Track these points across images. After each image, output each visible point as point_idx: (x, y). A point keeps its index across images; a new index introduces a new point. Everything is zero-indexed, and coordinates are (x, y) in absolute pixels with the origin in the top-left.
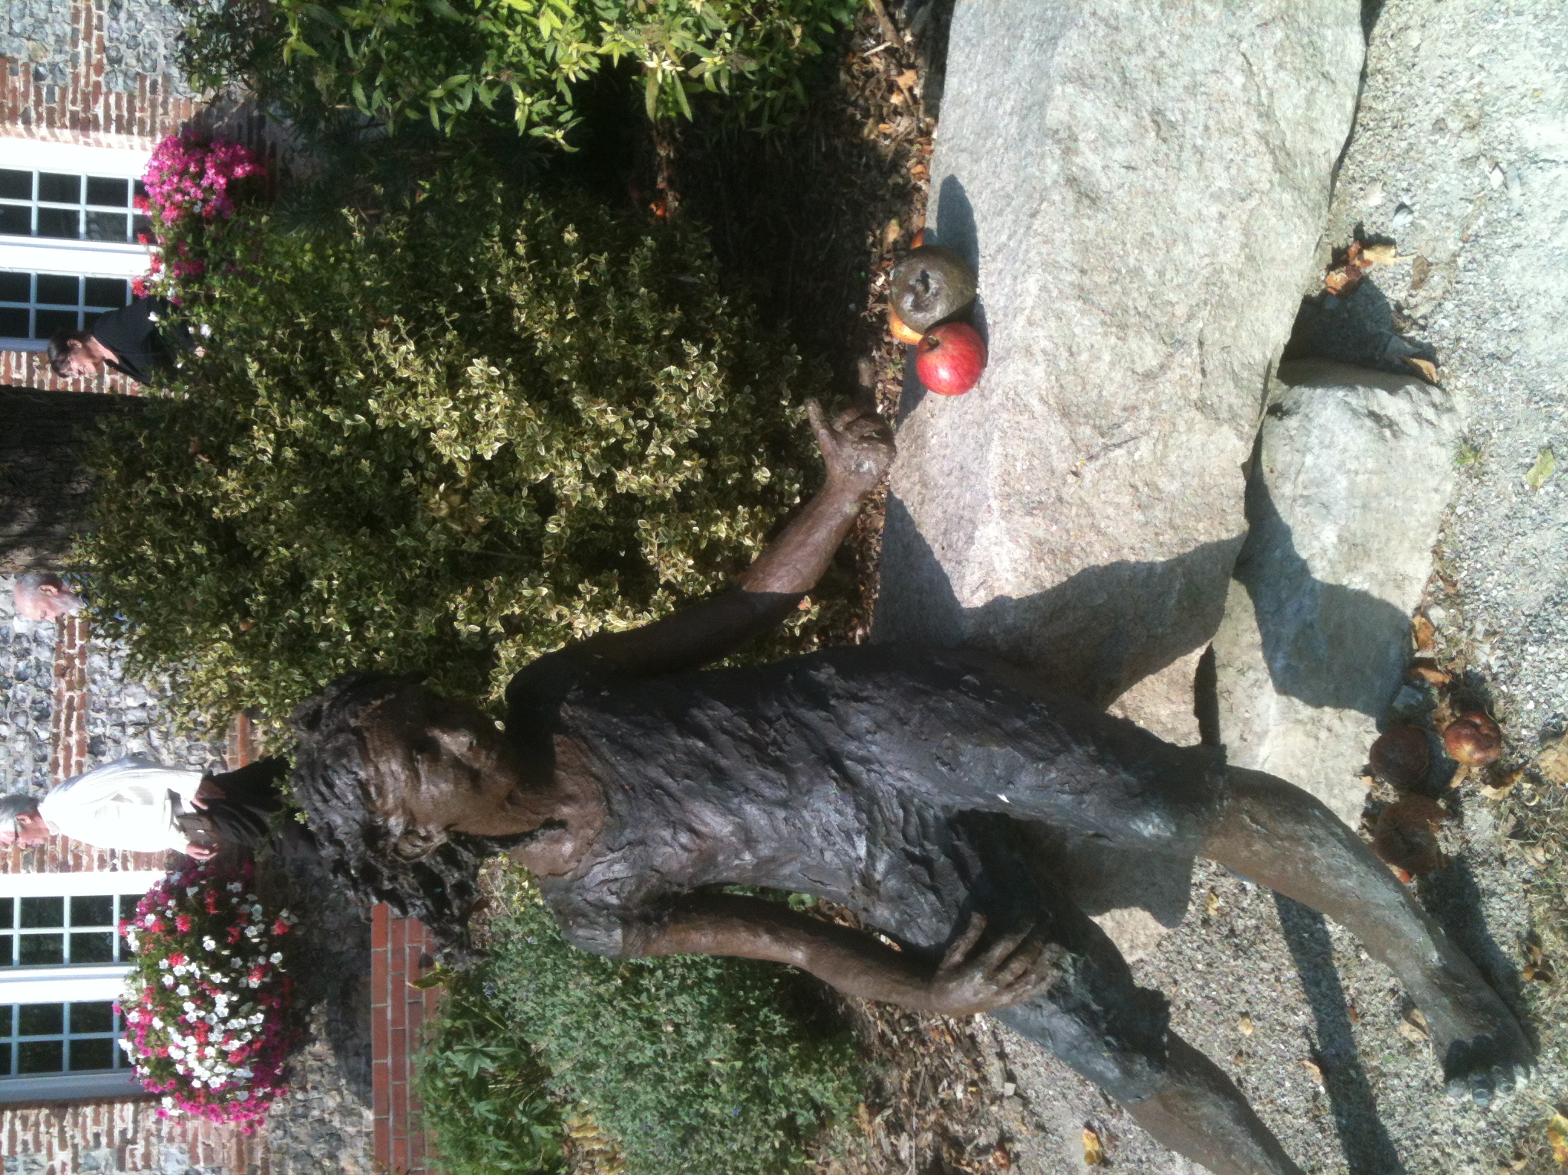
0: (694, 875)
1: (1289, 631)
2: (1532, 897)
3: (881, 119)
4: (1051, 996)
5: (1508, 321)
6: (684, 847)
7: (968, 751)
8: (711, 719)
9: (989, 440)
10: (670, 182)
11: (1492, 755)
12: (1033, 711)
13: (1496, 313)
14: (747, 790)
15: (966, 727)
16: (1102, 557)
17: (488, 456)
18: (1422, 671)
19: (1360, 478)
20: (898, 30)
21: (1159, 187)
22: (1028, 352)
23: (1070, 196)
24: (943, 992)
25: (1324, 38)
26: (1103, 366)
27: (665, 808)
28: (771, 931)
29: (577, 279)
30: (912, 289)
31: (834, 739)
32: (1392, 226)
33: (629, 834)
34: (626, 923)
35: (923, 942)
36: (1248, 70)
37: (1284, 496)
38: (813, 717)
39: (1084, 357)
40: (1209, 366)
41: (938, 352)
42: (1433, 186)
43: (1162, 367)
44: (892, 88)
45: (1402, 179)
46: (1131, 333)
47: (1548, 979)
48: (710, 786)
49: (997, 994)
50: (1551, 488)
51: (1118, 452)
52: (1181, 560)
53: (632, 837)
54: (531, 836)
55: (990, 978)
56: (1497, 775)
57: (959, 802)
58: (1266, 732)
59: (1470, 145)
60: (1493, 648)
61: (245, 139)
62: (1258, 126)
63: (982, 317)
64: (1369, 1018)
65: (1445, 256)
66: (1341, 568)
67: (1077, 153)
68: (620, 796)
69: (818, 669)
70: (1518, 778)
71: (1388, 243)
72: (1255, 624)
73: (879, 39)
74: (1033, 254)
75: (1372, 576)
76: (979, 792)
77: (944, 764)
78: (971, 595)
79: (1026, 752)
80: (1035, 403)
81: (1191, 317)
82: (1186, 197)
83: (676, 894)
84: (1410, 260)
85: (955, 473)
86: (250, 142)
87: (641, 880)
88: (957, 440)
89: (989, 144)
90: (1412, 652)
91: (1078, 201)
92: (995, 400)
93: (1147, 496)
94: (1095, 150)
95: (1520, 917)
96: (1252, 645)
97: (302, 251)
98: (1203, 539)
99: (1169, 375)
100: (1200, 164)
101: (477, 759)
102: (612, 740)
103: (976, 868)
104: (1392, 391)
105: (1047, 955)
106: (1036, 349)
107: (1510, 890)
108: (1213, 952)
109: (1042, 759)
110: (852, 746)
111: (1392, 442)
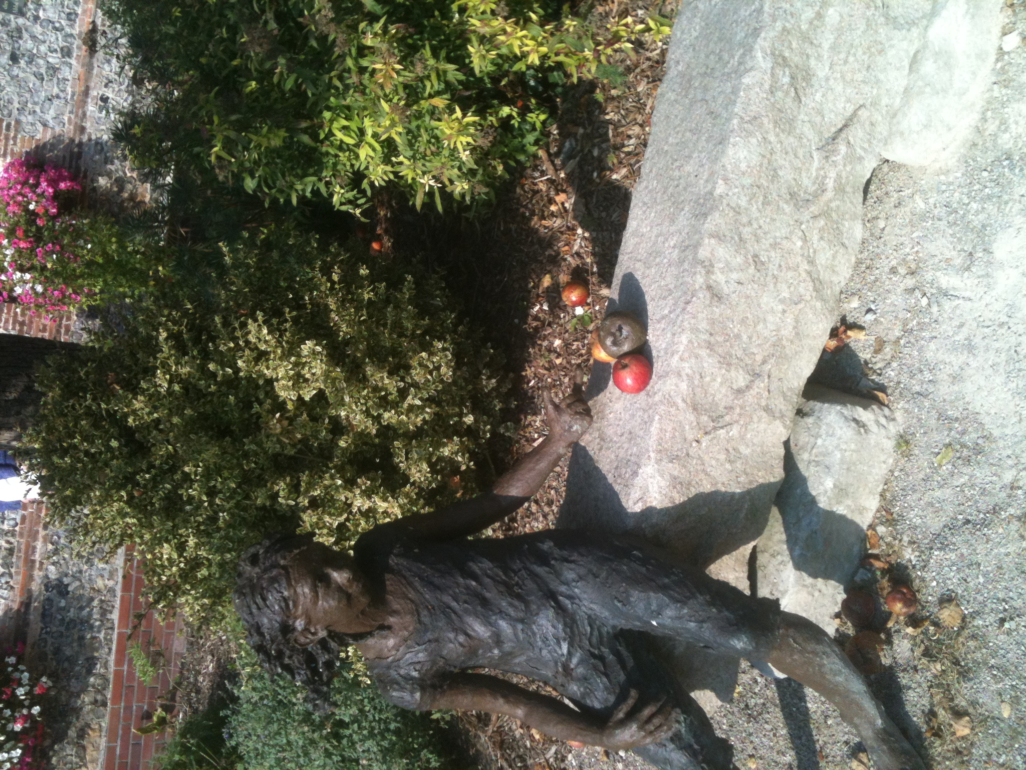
0: (463, 662)
1: (803, 535)
2: (933, 690)
3: (543, 218)
4: (672, 740)
5: (928, 376)
6: (461, 645)
7: (636, 595)
8: (481, 569)
9: (652, 421)
10: (386, 231)
11: (912, 610)
12: (673, 573)
13: (921, 371)
14: (501, 612)
15: (635, 581)
16: (707, 488)
17: (307, 398)
18: (872, 561)
19: (847, 454)
20: (556, 170)
21: (753, 294)
22: (679, 375)
23: (708, 295)
24: (612, 735)
25: (843, 225)
26: (716, 385)
27: (452, 620)
28: (504, 696)
29: (366, 297)
30: (613, 335)
31: (554, 585)
32: (863, 319)
33: (429, 636)
34: (423, 689)
35: (597, 705)
36: (805, 239)
37: (803, 460)
38: (540, 570)
39: (708, 379)
40: (772, 389)
41: (627, 370)
42: (888, 301)
43: (747, 387)
44: (551, 201)
45: (871, 296)
46: (733, 368)
47: (940, 737)
48: (479, 608)
49: (644, 737)
50: (950, 467)
51: (722, 431)
52: (749, 492)
53: (431, 637)
54: (370, 634)
55: (641, 728)
56: (914, 621)
57: (622, 624)
58: (786, 591)
59: (910, 282)
60: (913, 551)
61: (67, 164)
62: (807, 267)
63: (650, 352)
64: (830, 759)
65: (893, 339)
66: (833, 502)
67: (713, 273)
68: (425, 612)
69: (543, 543)
70: (927, 623)
71: (861, 328)
72: (782, 529)
73: (543, 173)
74: (686, 323)
75: (848, 507)
76: (639, 619)
77: (619, 601)
78: (633, 504)
79: (671, 598)
80: (679, 401)
81: (764, 362)
82: (767, 300)
83: (452, 672)
84: (873, 338)
85: (626, 435)
86: (70, 167)
87: (434, 662)
88: (627, 416)
89: (658, 260)
90: (867, 550)
91: (712, 298)
92: (657, 398)
93: (733, 456)
94: (722, 273)
95: (925, 701)
96: (780, 541)
97: (110, 242)
98: (761, 481)
99: (751, 391)
100: (775, 284)
101: (351, 587)
102: (421, 579)
103: (630, 663)
104: (865, 408)
105: (674, 715)
106: (683, 373)
107: (920, 686)
108: (733, 719)
109: (678, 601)
110: (563, 589)
111: (864, 436)
